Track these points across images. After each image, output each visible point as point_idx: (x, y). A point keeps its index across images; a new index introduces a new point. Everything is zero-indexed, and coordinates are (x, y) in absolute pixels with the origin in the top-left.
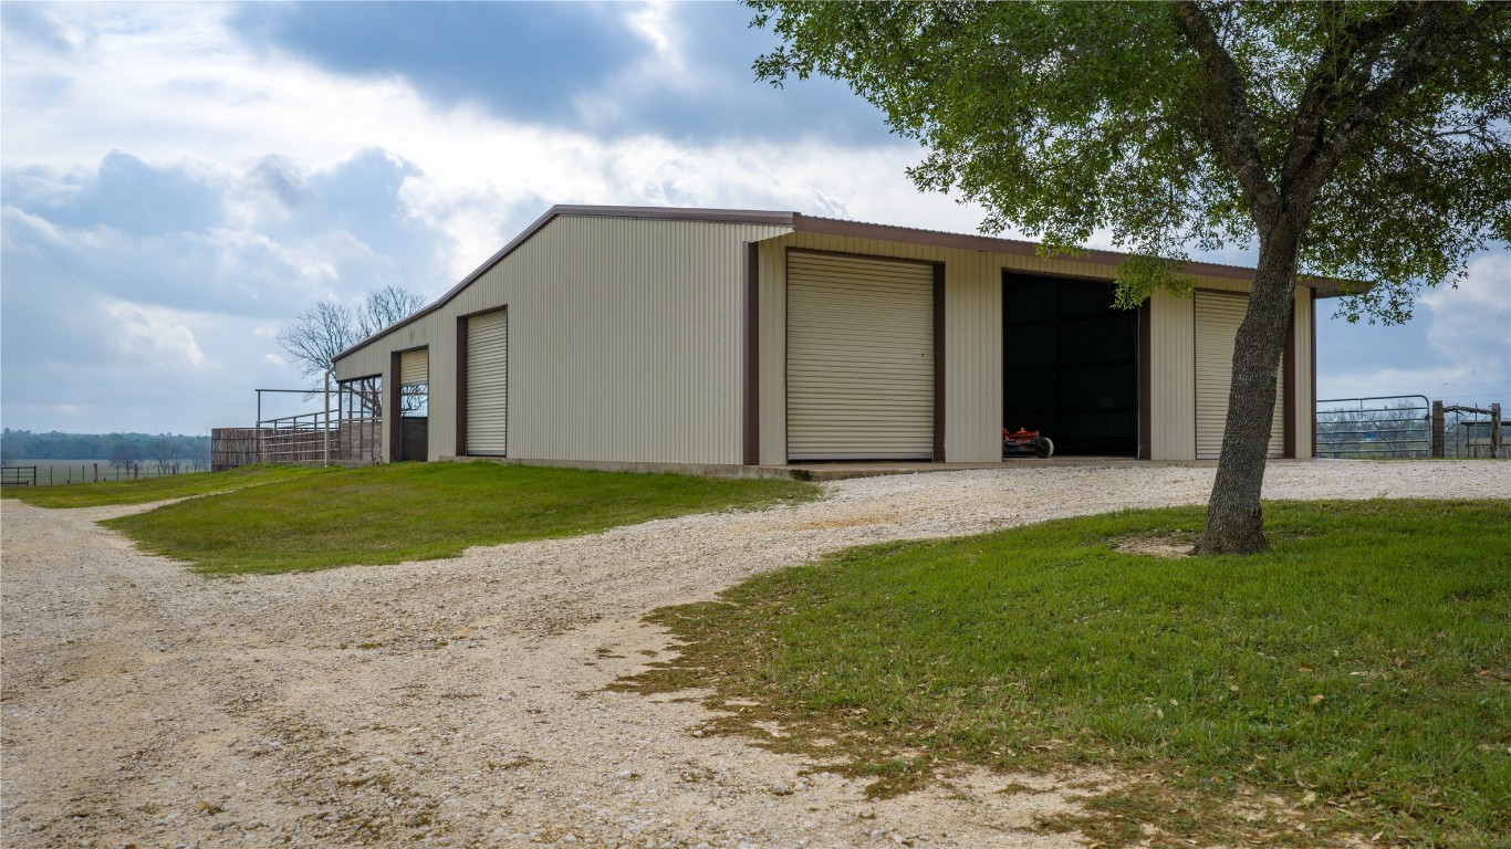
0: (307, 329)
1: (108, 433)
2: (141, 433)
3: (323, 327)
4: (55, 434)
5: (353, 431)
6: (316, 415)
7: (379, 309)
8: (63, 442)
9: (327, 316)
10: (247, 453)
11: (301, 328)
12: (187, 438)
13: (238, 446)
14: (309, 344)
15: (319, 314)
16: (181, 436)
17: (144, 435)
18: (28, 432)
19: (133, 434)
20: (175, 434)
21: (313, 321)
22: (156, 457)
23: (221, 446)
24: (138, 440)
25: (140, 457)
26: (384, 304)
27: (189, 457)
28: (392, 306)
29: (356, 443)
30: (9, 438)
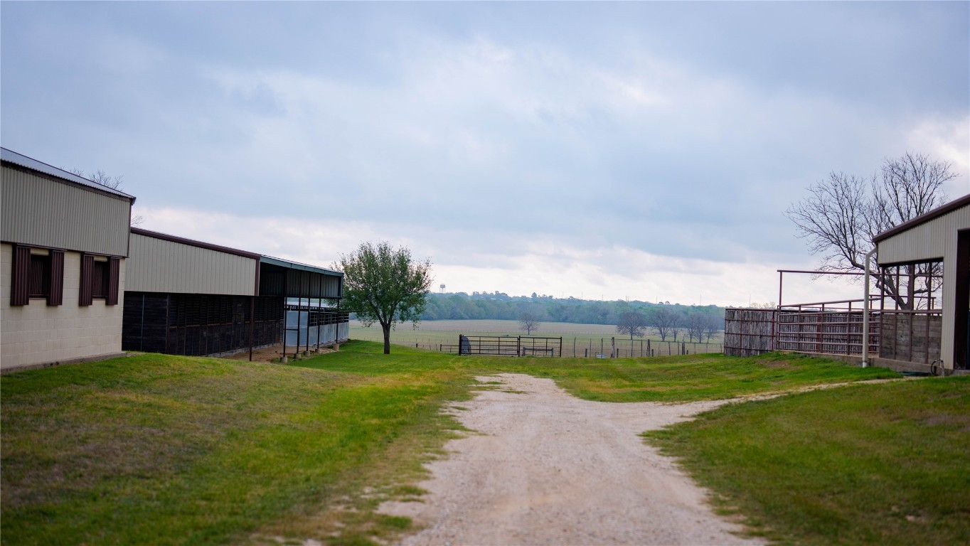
0: (818, 202)
1: (616, 300)
2: (644, 301)
3: (834, 200)
4: (572, 300)
5: (899, 324)
6: (850, 302)
7: (896, 179)
8: (578, 307)
9: (839, 188)
10: (761, 336)
11: (811, 201)
12: (684, 307)
13: (751, 329)
14: (820, 218)
15: (830, 185)
16: (678, 305)
17: (646, 303)
18: (551, 297)
19: (636, 302)
20: (673, 303)
21: (826, 193)
22: (657, 325)
23: (734, 327)
24: (640, 308)
25: (642, 324)
26: (901, 173)
27: (686, 327)
28: (909, 176)
29: (904, 339)
30: (536, 302)
